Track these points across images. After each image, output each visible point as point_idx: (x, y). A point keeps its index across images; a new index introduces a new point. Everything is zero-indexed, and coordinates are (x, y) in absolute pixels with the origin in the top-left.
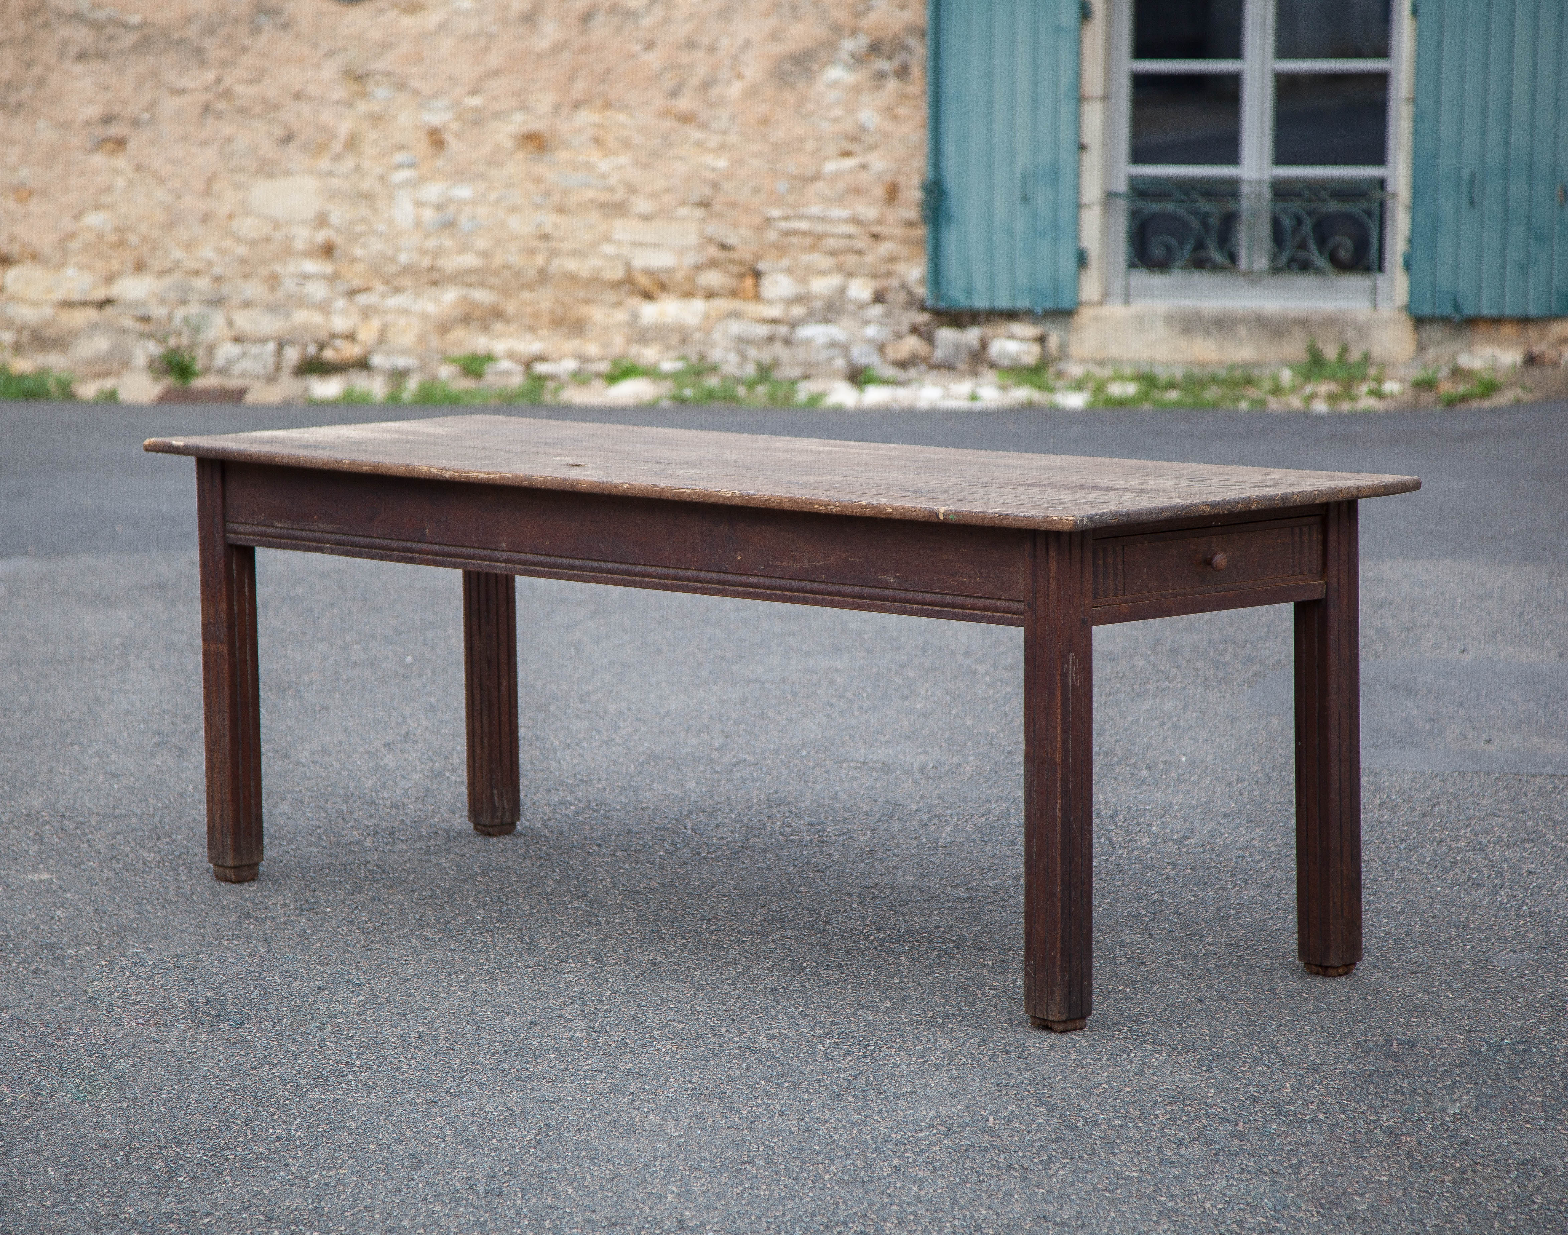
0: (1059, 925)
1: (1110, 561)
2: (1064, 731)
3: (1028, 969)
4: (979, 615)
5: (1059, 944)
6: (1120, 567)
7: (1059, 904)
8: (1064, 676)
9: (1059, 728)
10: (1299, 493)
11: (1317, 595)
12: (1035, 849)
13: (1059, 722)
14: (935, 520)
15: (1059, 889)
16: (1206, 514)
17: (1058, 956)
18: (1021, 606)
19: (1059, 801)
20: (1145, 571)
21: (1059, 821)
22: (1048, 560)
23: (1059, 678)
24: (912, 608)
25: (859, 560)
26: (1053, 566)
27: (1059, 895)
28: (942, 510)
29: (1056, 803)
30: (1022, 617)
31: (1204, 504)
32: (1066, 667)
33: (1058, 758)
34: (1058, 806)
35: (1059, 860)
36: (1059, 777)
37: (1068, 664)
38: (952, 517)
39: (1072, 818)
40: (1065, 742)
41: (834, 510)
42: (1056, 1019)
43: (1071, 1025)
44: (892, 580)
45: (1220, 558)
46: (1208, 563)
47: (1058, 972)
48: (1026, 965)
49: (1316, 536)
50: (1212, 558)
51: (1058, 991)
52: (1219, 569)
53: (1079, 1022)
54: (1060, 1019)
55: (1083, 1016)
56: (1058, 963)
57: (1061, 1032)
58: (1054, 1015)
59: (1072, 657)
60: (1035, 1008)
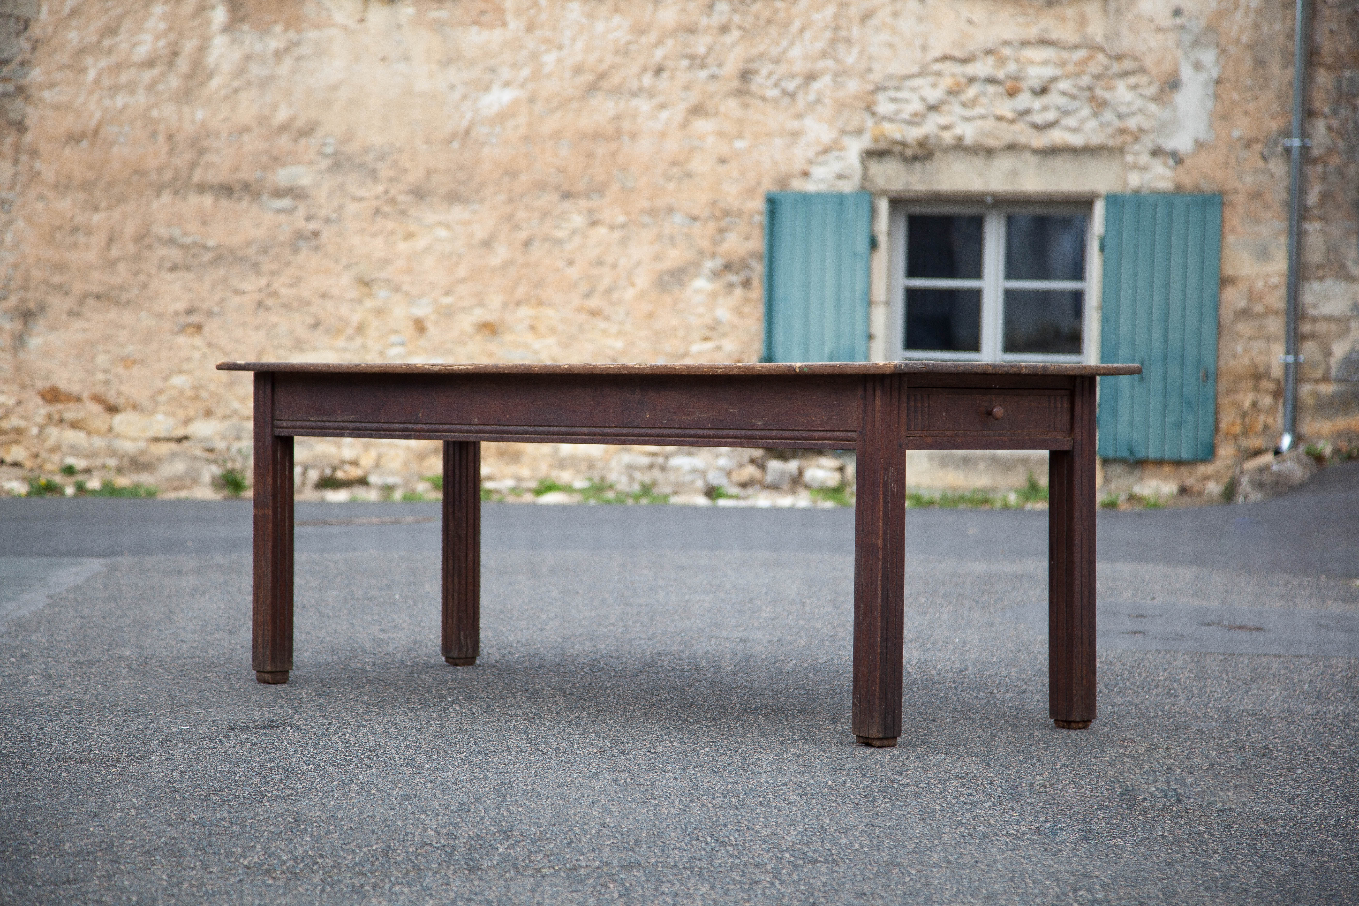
0: (878, 667)
1: (919, 404)
2: (885, 524)
3: (855, 701)
4: (824, 443)
5: (878, 681)
6: (926, 409)
7: (879, 651)
8: (886, 484)
9: (881, 521)
11: (1067, 447)
12: (861, 612)
13: (881, 517)
14: (793, 373)
15: (879, 640)
17: (878, 689)
18: (854, 435)
19: (880, 575)
20: (944, 414)
21: (879, 590)
22: (874, 399)
23: (881, 485)
24: (775, 442)
25: (736, 411)
26: (878, 403)
27: (879, 644)
28: (798, 365)
29: (878, 577)
30: (855, 443)
31: (987, 364)
32: (886, 477)
33: (880, 543)
34: (879, 580)
35: (879, 618)
36: (880, 558)
37: (888, 475)
38: (805, 370)
39: (889, 589)
40: (885, 532)
41: (719, 372)
42: (875, 737)
43: (885, 742)
44: (760, 423)
45: (998, 411)
46: (989, 413)
47: (877, 702)
48: (854, 698)
49: (1066, 405)
50: (992, 410)
51: (877, 716)
52: (997, 419)
53: (891, 742)
54: (878, 737)
55: (895, 738)
56: (877, 695)
57: (879, 747)
58: (874, 733)
59: (891, 470)
60: (860, 730)
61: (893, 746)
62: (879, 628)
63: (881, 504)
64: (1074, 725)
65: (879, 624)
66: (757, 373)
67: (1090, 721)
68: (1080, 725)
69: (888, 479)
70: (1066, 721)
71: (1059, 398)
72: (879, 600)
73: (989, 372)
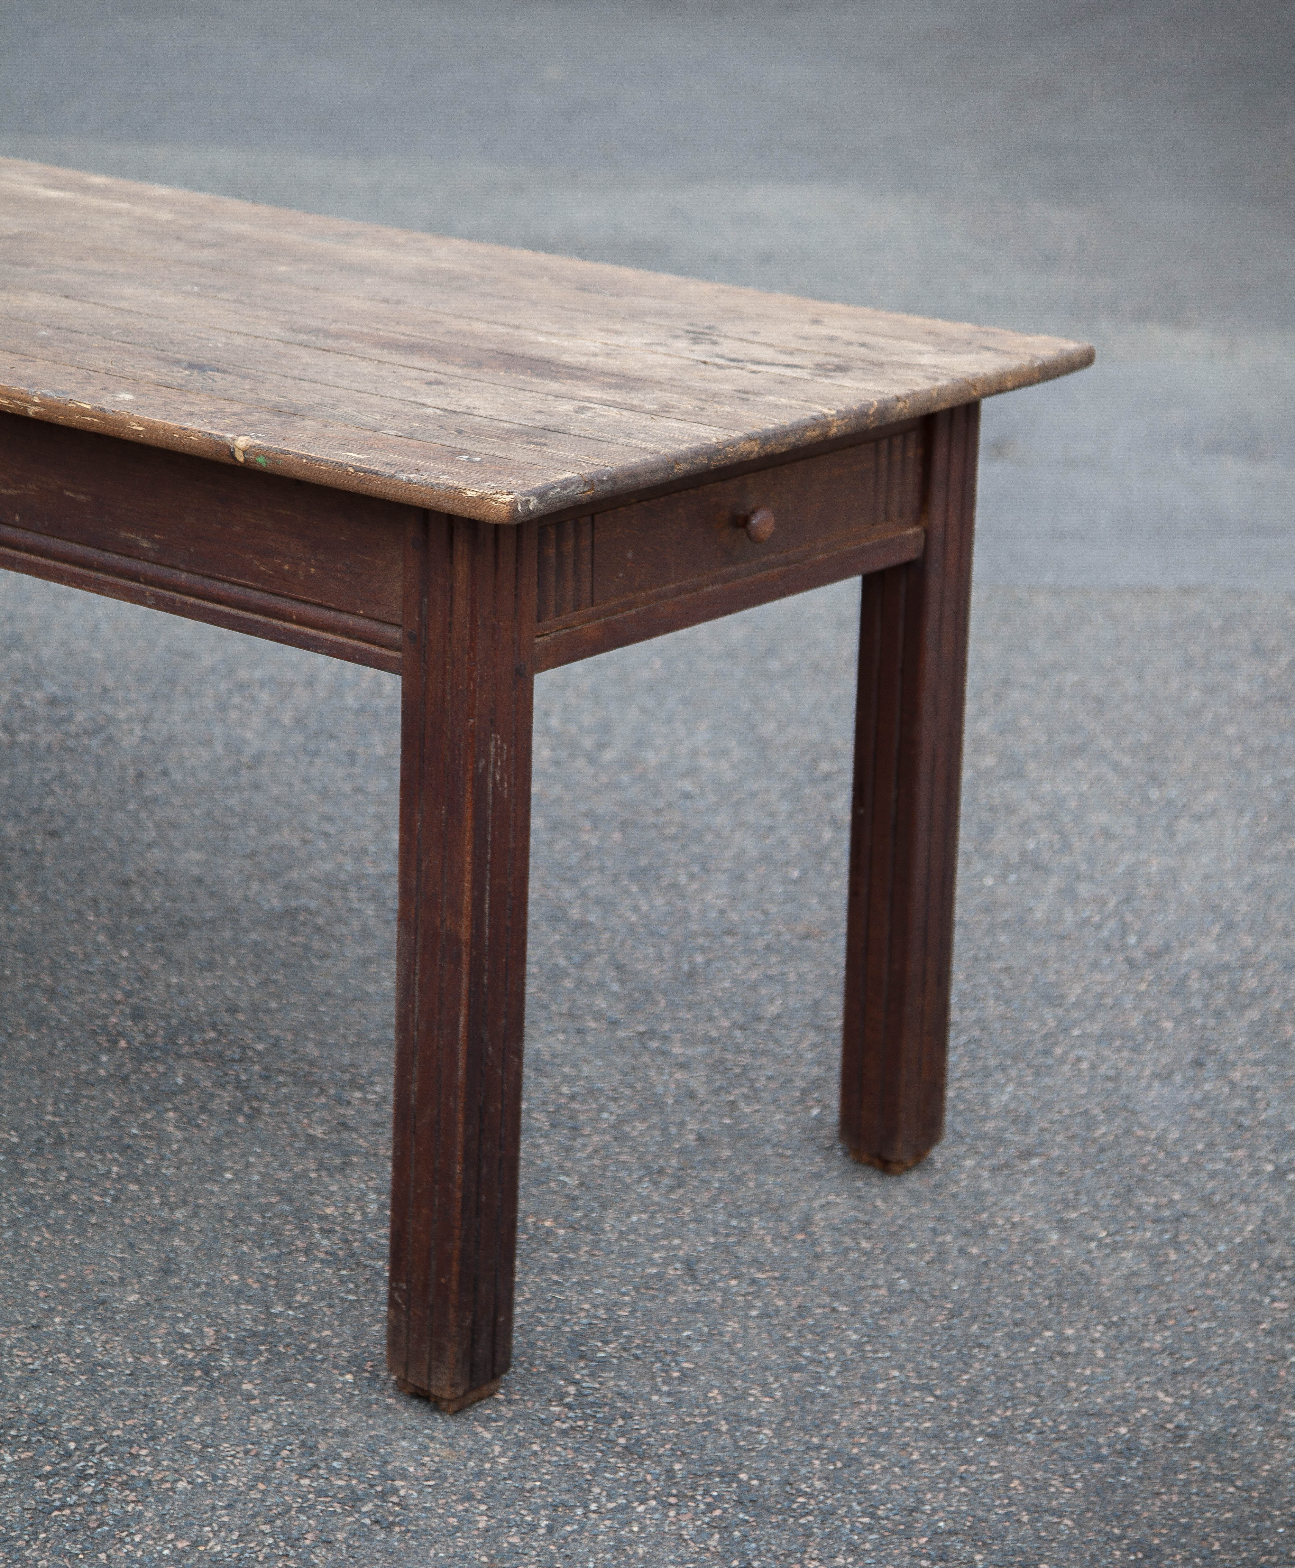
0: (457, 1232)
1: (569, 547)
2: (478, 885)
3: (396, 1295)
4: (314, 638)
5: (455, 1266)
6: (586, 555)
7: (458, 1195)
8: (479, 781)
9: (468, 877)
10: (907, 396)
11: (910, 554)
12: (415, 1087)
13: (468, 867)
14: (227, 459)
15: (458, 1168)
16: (752, 456)
17: (454, 1286)
18: (396, 634)
19: (463, 1011)
20: (630, 555)
21: (462, 1047)
22: (451, 557)
23: (468, 785)
24: (185, 603)
25: (82, 498)
26: (461, 570)
27: (458, 1179)
28: (242, 442)
29: (458, 1015)
30: (398, 655)
31: (749, 438)
32: (483, 762)
33: (465, 933)
34: (462, 1020)
35: (460, 1117)
36: (465, 969)
37: (487, 755)
38: (261, 460)
39: (486, 1036)
40: (477, 903)
41: (32, 411)
43: (472, 1396)
44: (145, 544)
45: (762, 518)
46: (741, 522)
47: (452, 1315)
48: (392, 1290)
49: (913, 452)
50: (747, 520)
51: (452, 1350)
52: (758, 537)
53: (486, 1388)
54: (454, 1394)
55: (495, 1376)
56: (453, 1299)
57: (455, 1412)
58: (442, 1386)
59: (495, 741)
60: (406, 1365)
61: (491, 1395)
62: (460, 1139)
63: (469, 834)
64: (897, 1168)
65: (460, 1128)
68: (909, 1162)
69: (486, 768)
70: (878, 1157)
71: (898, 441)
72: (461, 1073)
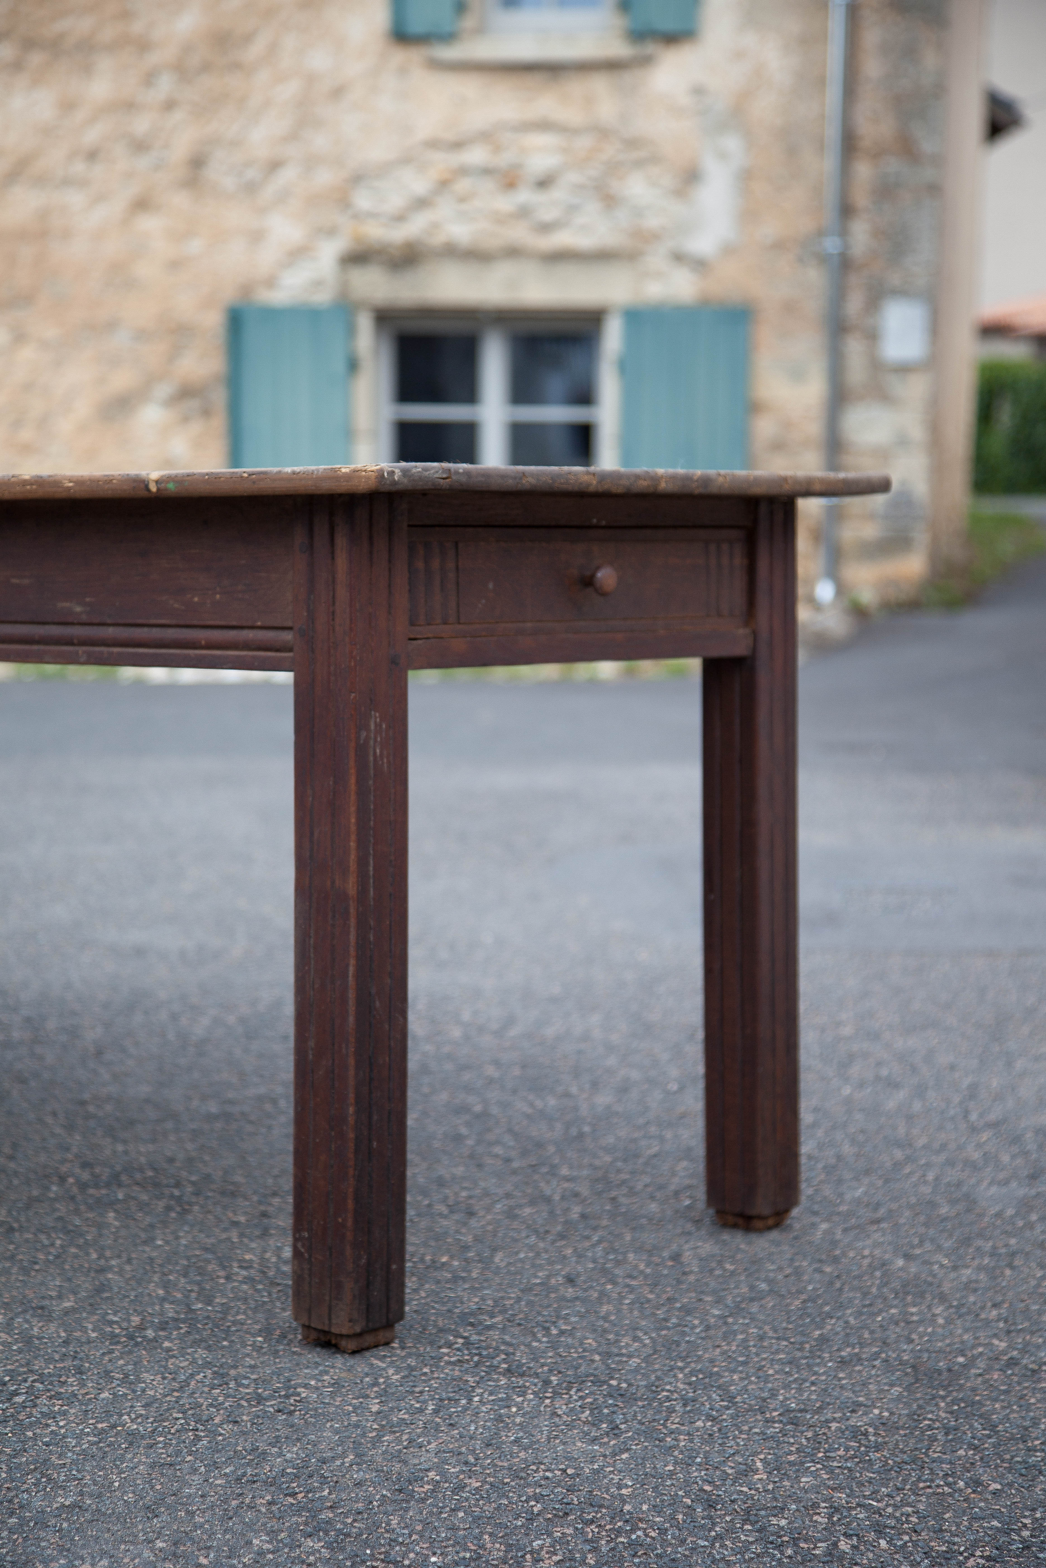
0: (351, 1171)
1: (436, 564)
2: (362, 843)
3: (299, 1245)
4: (219, 657)
6: (452, 575)
7: (352, 1135)
8: (362, 750)
9: (353, 837)
11: (740, 649)
12: (312, 1043)
13: (353, 828)
14: (143, 494)
15: (351, 1110)
17: (350, 1223)
18: (287, 637)
19: (352, 962)
20: (491, 586)
21: (351, 995)
22: (333, 553)
23: (352, 755)
24: (113, 653)
25: (26, 581)
26: (342, 562)
27: (351, 1120)
28: (154, 475)
29: (347, 965)
30: (291, 654)
32: (364, 734)
33: (351, 887)
34: (351, 970)
35: (351, 1061)
36: (353, 922)
37: (368, 730)
38: (171, 486)
39: (373, 991)
40: (362, 862)
42: (344, 1331)
43: (369, 1339)
44: (78, 609)
45: (606, 576)
46: (588, 582)
47: (348, 1251)
48: (296, 1240)
49: (739, 561)
50: (593, 576)
51: (349, 1287)
52: (603, 594)
53: (382, 1336)
54: (351, 1332)
55: (389, 1325)
56: (349, 1236)
57: (354, 1353)
58: (341, 1324)
59: (375, 719)
60: (309, 1311)
61: (387, 1344)
62: (351, 1082)
63: (353, 797)
64: (758, 1224)
65: (352, 1072)
66: (64, 495)
67: (787, 1211)
68: (770, 1222)
69: (367, 738)
70: (742, 1215)
71: (725, 547)
72: (351, 1019)
73: (592, 489)
